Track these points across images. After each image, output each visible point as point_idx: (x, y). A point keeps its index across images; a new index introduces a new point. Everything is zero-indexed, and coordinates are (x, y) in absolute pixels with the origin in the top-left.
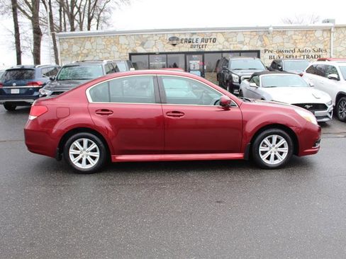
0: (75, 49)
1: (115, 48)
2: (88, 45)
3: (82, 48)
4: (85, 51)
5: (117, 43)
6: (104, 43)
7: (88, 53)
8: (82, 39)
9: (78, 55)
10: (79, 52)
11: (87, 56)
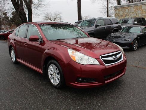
0: (121, 13)
1: (139, 12)
2: (127, 11)
3: (124, 12)
4: (125, 14)
5: (141, 9)
6: (134, 9)
7: (127, 14)
8: (124, 8)
9: (122, 16)
10: (123, 14)
11: (126, 16)
